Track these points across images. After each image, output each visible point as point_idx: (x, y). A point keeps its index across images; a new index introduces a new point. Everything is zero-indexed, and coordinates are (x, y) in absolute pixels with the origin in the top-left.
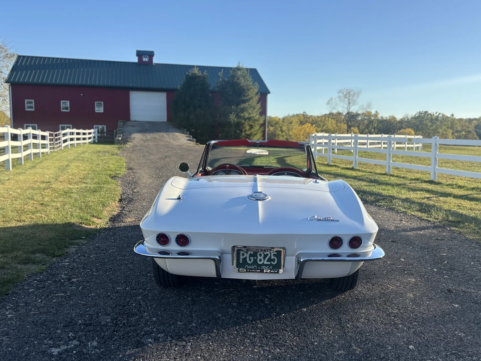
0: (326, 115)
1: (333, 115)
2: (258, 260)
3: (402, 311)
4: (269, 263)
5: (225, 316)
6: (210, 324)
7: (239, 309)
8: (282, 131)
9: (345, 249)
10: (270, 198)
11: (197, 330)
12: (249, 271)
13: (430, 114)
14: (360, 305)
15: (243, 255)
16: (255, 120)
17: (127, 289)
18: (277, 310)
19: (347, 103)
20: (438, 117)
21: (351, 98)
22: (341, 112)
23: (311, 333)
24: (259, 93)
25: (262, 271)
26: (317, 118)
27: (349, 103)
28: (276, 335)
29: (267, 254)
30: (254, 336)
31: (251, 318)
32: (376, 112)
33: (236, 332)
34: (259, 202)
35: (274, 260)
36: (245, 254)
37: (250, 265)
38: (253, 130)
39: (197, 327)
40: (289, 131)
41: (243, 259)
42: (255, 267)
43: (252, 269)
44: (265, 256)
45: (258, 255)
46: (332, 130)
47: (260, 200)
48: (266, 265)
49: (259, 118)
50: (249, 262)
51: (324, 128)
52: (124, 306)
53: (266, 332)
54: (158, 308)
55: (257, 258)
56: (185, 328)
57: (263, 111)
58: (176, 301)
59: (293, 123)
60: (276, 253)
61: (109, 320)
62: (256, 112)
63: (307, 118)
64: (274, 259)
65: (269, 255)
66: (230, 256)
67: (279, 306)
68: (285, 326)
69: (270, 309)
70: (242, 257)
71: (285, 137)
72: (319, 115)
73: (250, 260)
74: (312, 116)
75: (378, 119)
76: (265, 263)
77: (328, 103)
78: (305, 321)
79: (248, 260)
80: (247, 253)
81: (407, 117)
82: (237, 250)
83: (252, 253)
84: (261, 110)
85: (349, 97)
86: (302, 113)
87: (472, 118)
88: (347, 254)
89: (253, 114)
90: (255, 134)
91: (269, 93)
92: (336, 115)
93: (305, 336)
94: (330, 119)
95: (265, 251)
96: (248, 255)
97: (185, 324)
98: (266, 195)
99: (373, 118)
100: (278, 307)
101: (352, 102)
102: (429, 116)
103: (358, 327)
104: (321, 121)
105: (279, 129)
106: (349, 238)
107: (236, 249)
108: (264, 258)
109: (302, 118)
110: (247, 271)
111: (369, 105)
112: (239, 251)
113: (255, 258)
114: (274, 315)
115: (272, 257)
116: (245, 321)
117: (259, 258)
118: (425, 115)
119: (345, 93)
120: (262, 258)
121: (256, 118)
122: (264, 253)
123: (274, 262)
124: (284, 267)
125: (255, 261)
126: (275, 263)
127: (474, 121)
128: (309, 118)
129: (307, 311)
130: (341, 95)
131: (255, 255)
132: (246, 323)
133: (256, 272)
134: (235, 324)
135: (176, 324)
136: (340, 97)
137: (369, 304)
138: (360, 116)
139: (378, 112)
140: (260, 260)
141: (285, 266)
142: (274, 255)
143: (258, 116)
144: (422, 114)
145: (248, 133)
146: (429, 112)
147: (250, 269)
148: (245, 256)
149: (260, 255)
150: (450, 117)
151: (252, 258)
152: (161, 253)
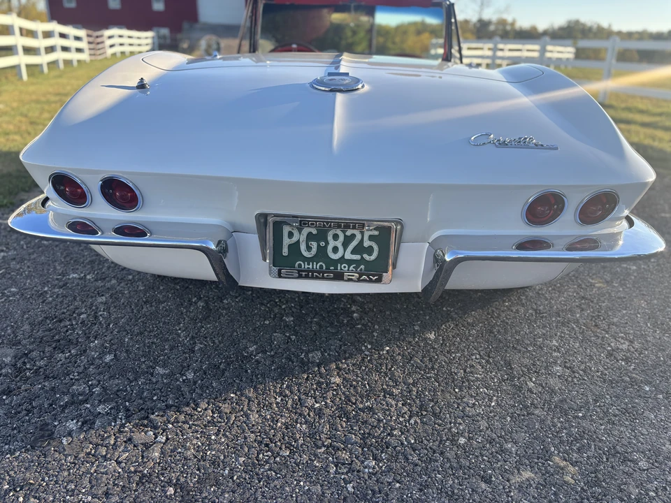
2: (330, 248)
3: (637, 345)
4: (357, 257)
5: (264, 352)
6: (227, 374)
7: (296, 333)
9: (565, 227)
10: (367, 88)
11: (192, 391)
12: (307, 276)
14: (544, 327)
15: (291, 235)
17: (88, 277)
18: (375, 334)
23: (449, 405)
25: (338, 277)
27: (482, 5)
28: (370, 409)
29: (353, 236)
30: (319, 413)
31: (316, 356)
33: (279, 400)
34: (340, 97)
35: (370, 250)
36: (296, 233)
37: (308, 260)
39: (195, 383)
41: (290, 246)
42: (321, 266)
43: (313, 272)
44: (348, 240)
45: (330, 238)
47: (340, 91)
48: (350, 262)
50: (306, 254)
52: (60, 321)
53: (348, 399)
54: (128, 328)
55: (327, 243)
56: (168, 385)
58: (171, 311)
60: (376, 233)
61: (9, 359)
64: (371, 248)
65: (359, 237)
66: (254, 239)
67: (379, 324)
68: (391, 383)
69: (361, 331)
70: (286, 241)
73: (309, 248)
76: (348, 256)
78: (433, 368)
79: (303, 247)
80: (300, 230)
82: (275, 223)
83: (314, 232)
88: (568, 241)
93: (435, 415)
95: (347, 226)
96: (303, 237)
97: (172, 374)
98: (357, 81)
100: (376, 327)
101: (485, 3)
103: (552, 392)
106: (585, 196)
107: (270, 220)
108: (345, 245)
110: (300, 276)
112: (278, 226)
113: (322, 244)
114: (368, 350)
115: (367, 243)
116: (305, 366)
117: (332, 244)
120: (339, 244)
122: (344, 232)
123: (370, 254)
124: (394, 266)
125: (322, 252)
126: (373, 257)
129: (436, 340)
131: (321, 236)
132: (304, 372)
133: (323, 277)
134: (283, 373)
135: (152, 374)
137: (563, 324)
138: (493, 26)
140: (335, 250)
141: (399, 264)
142: (371, 238)
145: (350, 40)
147: (308, 271)
148: (295, 239)
149: (336, 237)
151: (314, 245)
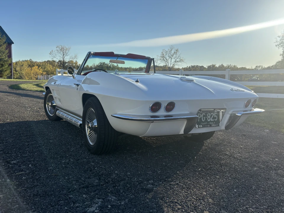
0: (45, 61)
1: (50, 62)
2: (208, 118)
4: (213, 120)
8: (16, 71)
12: (204, 127)
13: (107, 64)
16: (5, 61)
19: (62, 54)
20: (111, 66)
21: (64, 51)
22: (55, 60)
24: (7, 43)
25: (211, 126)
26: (40, 63)
27: (64, 55)
32: (76, 61)
35: (215, 118)
36: (201, 115)
38: (3, 68)
40: (21, 70)
41: (200, 119)
42: (206, 123)
43: (205, 125)
45: (208, 116)
46: (51, 71)
48: (212, 122)
49: (7, 60)
50: (203, 121)
51: (45, 69)
55: (207, 117)
57: (10, 56)
59: (24, 66)
60: (217, 113)
62: (5, 55)
63: (33, 63)
64: (216, 117)
65: (213, 115)
71: (19, 75)
72: (41, 62)
73: (204, 119)
74: (36, 62)
75: (78, 65)
76: (212, 120)
77: (50, 54)
79: (202, 119)
81: (94, 65)
84: (8, 54)
85: (63, 50)
86: (29, 60)
87: (126, 67)
89: (3, 56)
90: (6, 71)
91: (13, 43)
92: (51, 62)
94: (49, 64)
95: (211, 112)
96: (202, 116)
99: (74, 65)
101: (65, 54)
102: (106, 65)
104: (43, 65)
105: (14, 69)
106: (253, 100)
109: (30, 63)
110: (203, 127)
111: (76, 57)
115: (215, 116)
118: (104, 64)
119: (61, 48)
120: (210, 117)
121: (5, 60)
122: (210, 114)
125: (206, 119)
126: (216, 120)
127: (128, 69)
128: (35, 63)
130: (58, 49)
131: (206, 115)
133: (208, 126)
136: (57, 50)
138: (67, 63)
139: (77, 61)
140: (209, 119)
142: (216, 115)
143: (7, 58)
144: (102, 64)
146: (106, 63)
150: (116, 66)
152: (152, 117)
